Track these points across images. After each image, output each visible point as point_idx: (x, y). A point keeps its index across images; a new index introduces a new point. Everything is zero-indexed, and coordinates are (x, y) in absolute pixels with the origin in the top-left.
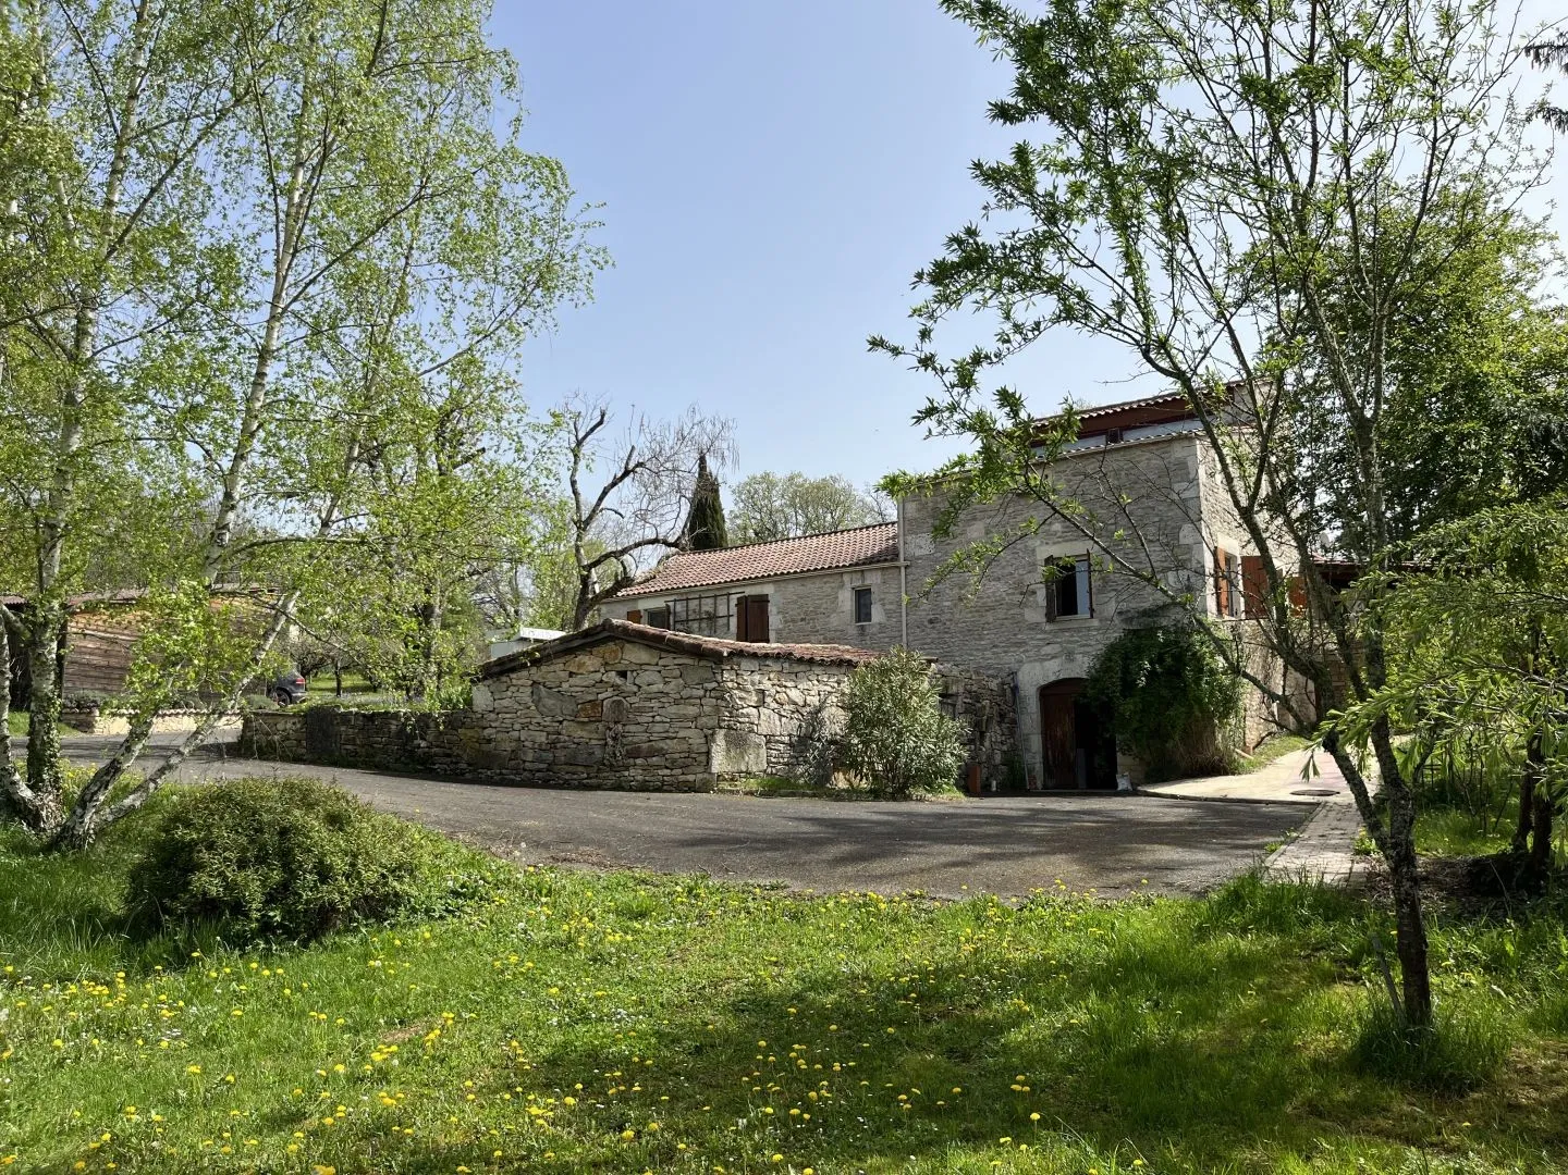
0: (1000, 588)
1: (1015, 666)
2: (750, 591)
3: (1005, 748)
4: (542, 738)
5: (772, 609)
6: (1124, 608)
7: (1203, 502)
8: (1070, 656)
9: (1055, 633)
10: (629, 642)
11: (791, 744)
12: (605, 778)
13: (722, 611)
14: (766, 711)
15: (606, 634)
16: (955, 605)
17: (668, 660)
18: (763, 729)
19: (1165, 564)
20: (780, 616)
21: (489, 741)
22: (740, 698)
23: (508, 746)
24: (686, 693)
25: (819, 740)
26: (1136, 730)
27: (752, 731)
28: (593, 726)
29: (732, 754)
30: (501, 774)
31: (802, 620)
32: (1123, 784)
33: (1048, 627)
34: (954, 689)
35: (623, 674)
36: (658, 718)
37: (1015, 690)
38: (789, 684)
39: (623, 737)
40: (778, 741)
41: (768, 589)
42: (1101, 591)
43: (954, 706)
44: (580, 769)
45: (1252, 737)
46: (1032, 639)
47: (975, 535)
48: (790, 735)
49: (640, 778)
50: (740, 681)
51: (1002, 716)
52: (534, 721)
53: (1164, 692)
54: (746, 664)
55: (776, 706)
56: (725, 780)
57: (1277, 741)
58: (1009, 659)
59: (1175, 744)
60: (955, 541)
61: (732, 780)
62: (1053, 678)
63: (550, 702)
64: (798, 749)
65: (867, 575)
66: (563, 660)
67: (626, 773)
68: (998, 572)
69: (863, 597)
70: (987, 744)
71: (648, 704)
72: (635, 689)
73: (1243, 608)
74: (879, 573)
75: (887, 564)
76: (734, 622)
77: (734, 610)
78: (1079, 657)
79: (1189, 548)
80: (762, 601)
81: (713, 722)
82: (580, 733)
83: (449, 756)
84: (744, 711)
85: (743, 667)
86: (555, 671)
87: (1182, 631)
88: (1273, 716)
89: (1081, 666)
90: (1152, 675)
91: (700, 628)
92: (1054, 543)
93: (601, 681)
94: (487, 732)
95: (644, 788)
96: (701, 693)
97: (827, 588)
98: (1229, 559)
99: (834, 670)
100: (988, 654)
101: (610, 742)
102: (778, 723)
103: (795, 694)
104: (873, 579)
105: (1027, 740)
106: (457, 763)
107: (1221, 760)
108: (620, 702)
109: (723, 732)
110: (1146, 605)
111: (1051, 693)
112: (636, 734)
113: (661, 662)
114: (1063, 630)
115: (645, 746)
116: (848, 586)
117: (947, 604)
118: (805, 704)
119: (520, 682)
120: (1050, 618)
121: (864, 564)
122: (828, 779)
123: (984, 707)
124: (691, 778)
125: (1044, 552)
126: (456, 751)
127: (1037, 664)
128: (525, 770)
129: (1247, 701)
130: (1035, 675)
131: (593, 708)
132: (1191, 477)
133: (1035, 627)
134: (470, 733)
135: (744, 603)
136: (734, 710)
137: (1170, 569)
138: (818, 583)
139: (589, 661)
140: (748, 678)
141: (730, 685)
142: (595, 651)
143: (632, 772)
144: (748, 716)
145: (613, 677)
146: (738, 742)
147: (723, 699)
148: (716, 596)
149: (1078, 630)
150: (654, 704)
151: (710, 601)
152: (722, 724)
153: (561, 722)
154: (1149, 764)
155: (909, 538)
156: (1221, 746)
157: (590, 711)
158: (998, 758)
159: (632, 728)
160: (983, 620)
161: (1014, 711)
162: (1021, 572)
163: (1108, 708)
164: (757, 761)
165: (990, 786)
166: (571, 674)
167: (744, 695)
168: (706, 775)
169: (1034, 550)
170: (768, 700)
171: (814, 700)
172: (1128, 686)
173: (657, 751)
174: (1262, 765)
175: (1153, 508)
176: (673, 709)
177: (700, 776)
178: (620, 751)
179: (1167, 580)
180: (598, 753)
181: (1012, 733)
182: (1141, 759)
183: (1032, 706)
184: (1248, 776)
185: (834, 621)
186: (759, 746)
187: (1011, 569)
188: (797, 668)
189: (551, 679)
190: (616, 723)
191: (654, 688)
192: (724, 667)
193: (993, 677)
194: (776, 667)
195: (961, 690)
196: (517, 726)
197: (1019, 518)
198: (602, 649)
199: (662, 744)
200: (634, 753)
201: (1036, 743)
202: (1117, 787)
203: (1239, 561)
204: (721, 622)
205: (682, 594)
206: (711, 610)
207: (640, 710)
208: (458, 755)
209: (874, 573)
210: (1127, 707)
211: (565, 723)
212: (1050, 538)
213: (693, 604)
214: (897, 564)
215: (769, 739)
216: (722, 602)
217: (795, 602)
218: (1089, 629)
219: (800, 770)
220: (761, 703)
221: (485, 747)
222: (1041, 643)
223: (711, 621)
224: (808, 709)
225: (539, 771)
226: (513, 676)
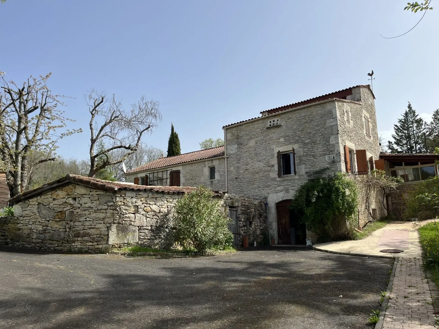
0: (261, 165)
1: (266, 195)
2: (174, 169)
3: (262, 228)
4: (40, 228)
5: (181, 175)
6: (308, 171)
7: (339, 127)
8: (287, 191)
9: (281, 181)
10: (78, 185)
11: (152, 230)
12: (65, 246)
13: (165, 177)
14: (139, 215)
15: (67, 181)
16: (245, 172)
17: (94, 193)
18: (137, 223)
19: (324, 153)
20: (184, 178)
21: (19, 230)
22: (125, 210)
23: (26, 232)
24: (99, 207)
25: (167, 228)
26: (313, 220)
27: (131, 224)
28: (61, 223)
29: (120, 235)
30: (23, 244)
31: (191, 179)
32: (308, 243)
33: (278, 179)
34: (236, 204)
35: (75, 199)
36: (88, 219)
37: (266, 204)
38: (151, 203)
39: (74, 227)
40: (145, 229)
41: (180, 168)
42: (299, 164)
43: (236, 211)
44: (55, 242)
45: (362, 223)
46: (273, 184)
47: (252, 144)
48: (151, 226)
49: (79, 246)
50: (125, 201)
51: (260, 215)
52: (38, 220)
53: (324, 205)
54: (129, 194)
55: (144, 213)
56: (116, 247)
57: (372, 224)
58: (264, 193)
59: (329, 227)
60: (244, 147)
61: (120, 247)
62: (281, 200)
63: (44, 212)
64: (156, 232)
65: (214, 161)
66: (50, 193)
67: (73, 244)
68: (260, 158)
69: (212, 170)
70: (253, 226)
71: (84, 212)
72: (79, 206)
73: (357, 171)
74: (218, 160)
75: (220, 157)
76: (168, 180)
77: (169, 176)
78: (291, 191)
79: (334, 146)
80: (178, 172)
81: (111, 221)
82: (56, 226)
83: (4, 236)
84: (127, 215)
85: (127, 195)
86: (46, 199)
87: (331, 179)
88: (371, 214)
89: (291, 195)
90: (318, 197)
91: (157, 183)
92: (281, 146)
93: (66, 202)
94: (19, 225)
95: (80, 252)
96: (106, 207)
97: (200, 167)
98: (351, 151)
99: (176, 197)
100: (257, 190)
101: (68, 230)
102: (145, 220)
103: (154, 207)
104: (216, 163)
105: (271, 224)
106: (7, 239)
107: (348, 234)
108: (73, 211)
109: (115, 225)
110: (317, 169)
111: (280, 205)
112: (79, 227)
113: (91, 194)
114: (284, 180)
115: (82, 231)
116: (207, 166)
117: (242, 171)
118: (160, 212)
119: (33, 203)
120: (279, 175)
121: (212, 157)
122: (171, 245)
123: (251, 212)
124: (100, 246)
125: (276, 150)
126: (7, 234)
127: (275, 194)
128: (32, 242)
129: (359, 208)
130: (274, 198)
131: (61, 214)
132: (334, 117)
133: (274, 179)
134: (12, 226)
135: (172, 173)
136: (121, 215)
137: (326, 154)
138: (197, 165)
139: (61, 193)
140: (130, 200)
141: (120, 203)
142: (64, 189)
143: (76, 243)
144: (129, 218)
145: (71, 201)
146: (123, 229)
147: (116, 210)
148: (163, 171)
149: (290, 180)
150: (87, 212)
151: (161, 173)
152: (115, 222)
153: (49, 221)
154: (319, 235)
155: (228, 147)
156: (349, 227)
157: (60, 216)
158: (258, 232)
159: (77, 224)
160: (255, 177)
161: (266, 213)
162: (268, 158)
163: (301, 212)
164: (133, 238)
165: (254, 244)
166: (54, 199)
167: (127, 208)
168: (107, 245)
169: (273, 149)
170: (140, 210)
171: (165, 210)
172: (308, 202)
173: (87, 234)
174: (366, 235)
175: (319, 130)
176: (94, 215)
177: (104, 246)
178: (71, 234)
179: (325, 158)
180: (62, 235)
181: (265, 222)
182: (316, 233)
183: (273, 211)
184: (361, 240)
185: (202, 179)
186: (134, 231)
187: (264, 157)
188: (156, 196)
189: (46, 202)
190: (71, 221)
191: (87, 205)
192: (117, 195)
193: (256, 199)
194: (145, 195)
195: (240, 205)
196: (31, 223)
197: (268, 137)
198: (67, 187)
199: (89, 231)
200: (77, 235)
201: (275, 225)
202: (306, 244)
203: (355, 152)
204: (165, 181)
205: (152, 171)
206: (161, 177)
207: (80, 215)
208: (7, 236)
209: (216, 160)
210: (308, 211)
211: (50, 221)
212: (279, 144)
213: (155, 175)
214: (223, 157)
215: (140, 228)
216: (165, 173)
217: (189, 173)
218: (294, 179)
219: (156, 241)
220: (136, 212)
221: (18, 232)
222: (276, 186)
223: (161, 181)
224: (161, 214)
225: (38, 243)
226: (30, 200)
